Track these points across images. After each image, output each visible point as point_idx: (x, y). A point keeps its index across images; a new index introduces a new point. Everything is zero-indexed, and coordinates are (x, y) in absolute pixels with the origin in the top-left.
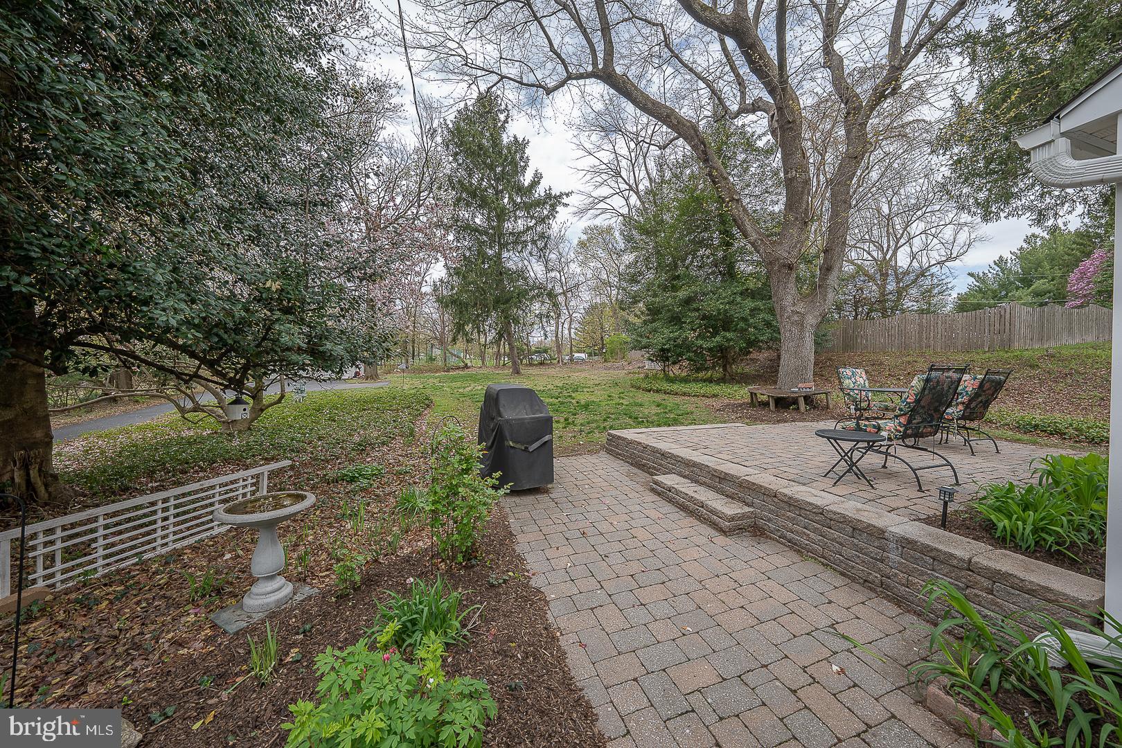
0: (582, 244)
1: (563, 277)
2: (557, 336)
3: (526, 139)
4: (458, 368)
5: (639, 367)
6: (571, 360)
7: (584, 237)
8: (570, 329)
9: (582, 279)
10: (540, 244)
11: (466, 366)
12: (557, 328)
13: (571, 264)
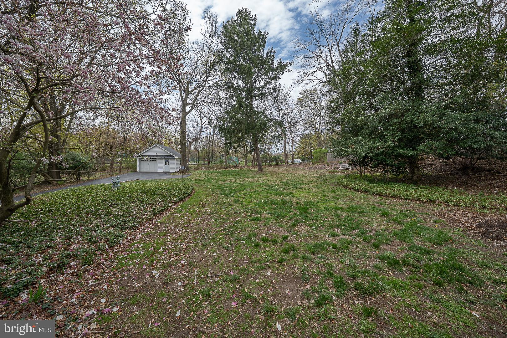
0: (299, 100)
1: (289, 118)
2: (285, 150)
3: (266, 32)
4: (232, 167)
5: (335, 168)
6: (293, 162)
7: (301, 96)
8: (292, 146)
9: (299, 119)
10: (275, 94)
11: (236, 166)
12: (285, 145)
13: (293, 111)
